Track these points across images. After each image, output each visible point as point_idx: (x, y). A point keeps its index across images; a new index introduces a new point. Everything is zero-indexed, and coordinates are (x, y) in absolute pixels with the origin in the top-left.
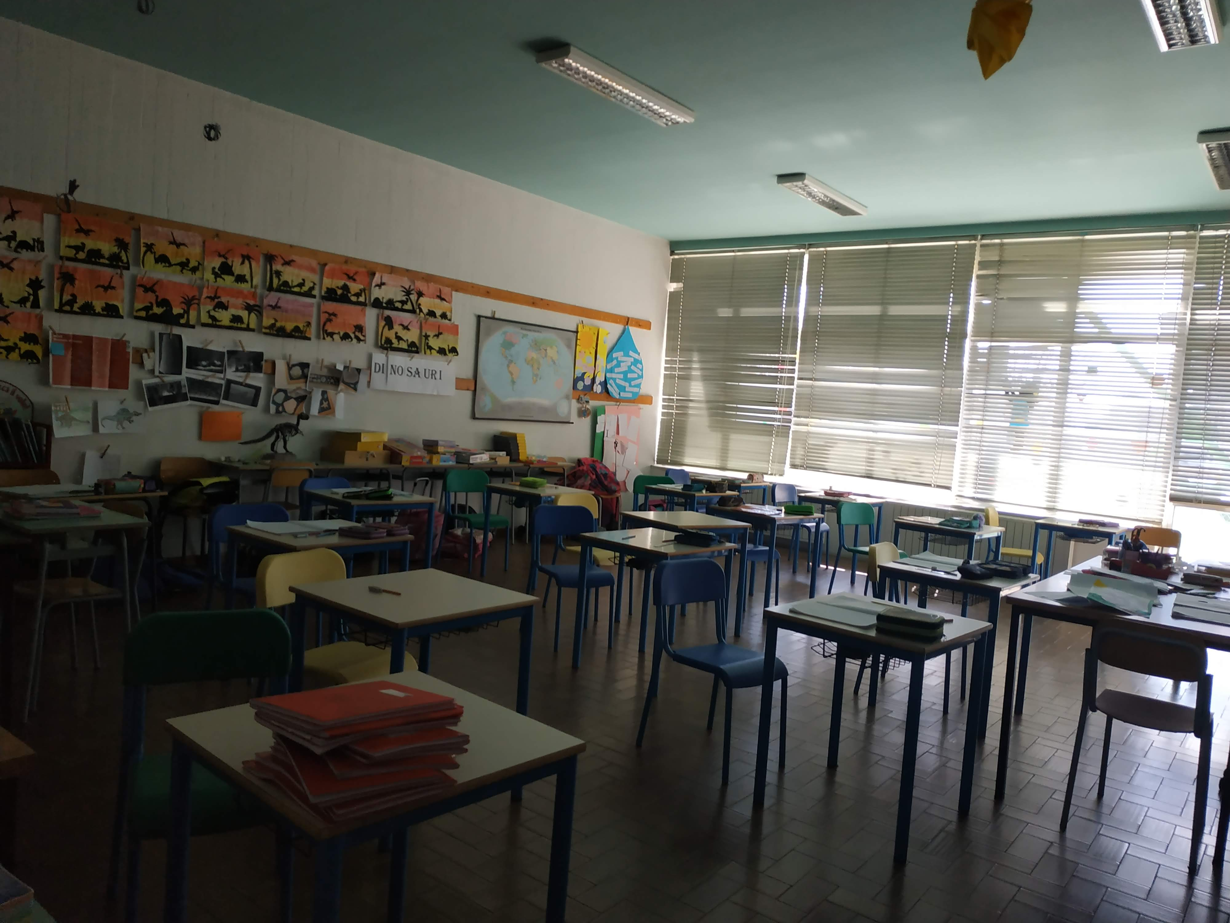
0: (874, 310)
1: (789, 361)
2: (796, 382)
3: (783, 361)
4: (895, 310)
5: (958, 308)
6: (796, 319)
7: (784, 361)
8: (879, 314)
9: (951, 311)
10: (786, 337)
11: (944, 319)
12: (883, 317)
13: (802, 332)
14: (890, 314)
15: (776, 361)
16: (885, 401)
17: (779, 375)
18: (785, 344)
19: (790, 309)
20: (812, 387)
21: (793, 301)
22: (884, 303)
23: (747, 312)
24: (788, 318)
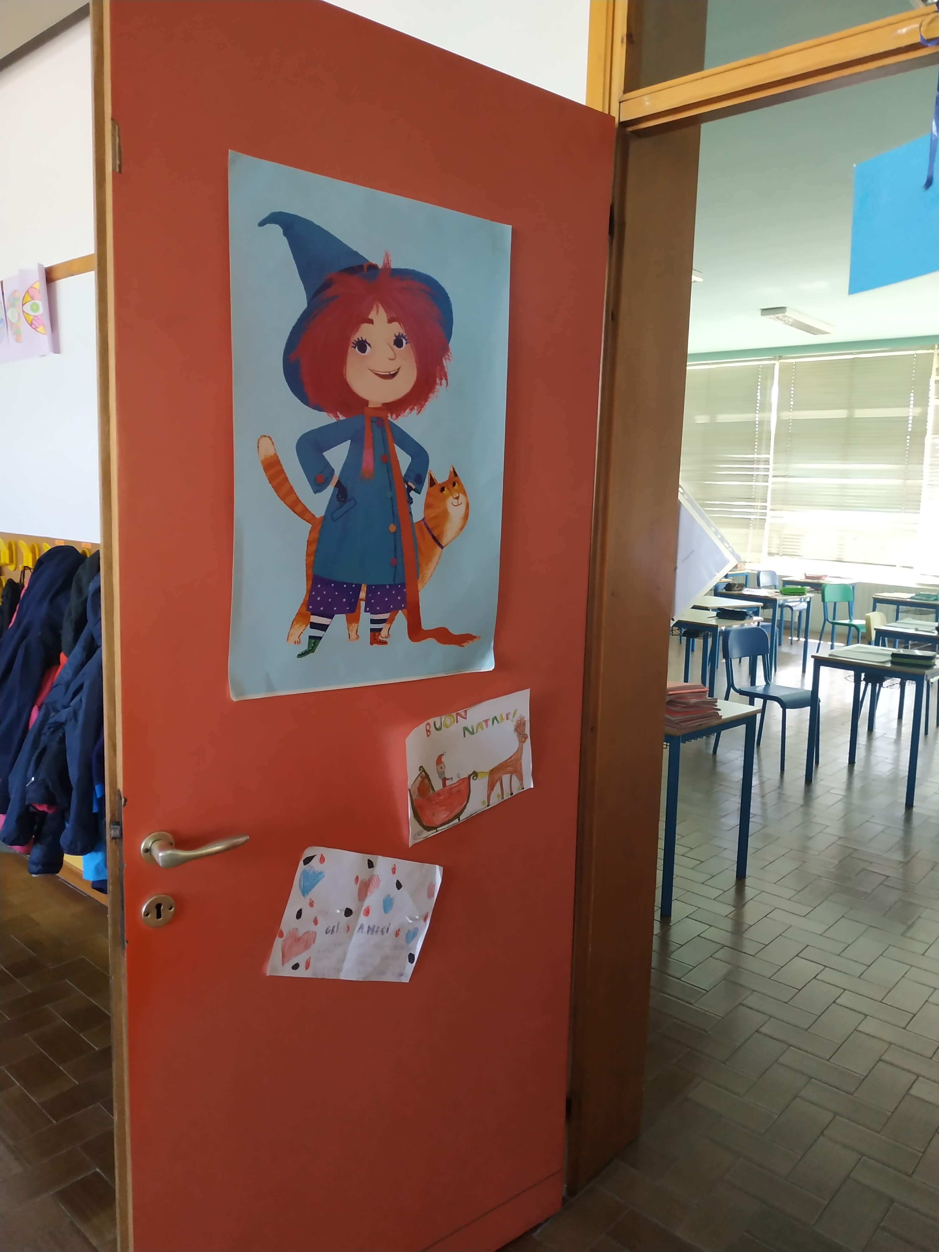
0: (842, 414)
1: (764, 461)
2: (771, 479)
3: (758, 461)
4: (860, 413)
5: (918, 410)
6: (769, 422)
7: (760, 461)
8: (846, 417)
9: (912, 412)
10: (760, 439)
11: (906, 419)
12: (849, 420)
13: (775, 435)
14: (856, 417)
15: (752, 462)
16: (853, 494)
17: (755, 473)
18: (760, 445)
19: (763, 415)
20: (786, 483)
21: (765, 407)
22: (850, 407)
23: (723, 418)
24: (761, 423)
